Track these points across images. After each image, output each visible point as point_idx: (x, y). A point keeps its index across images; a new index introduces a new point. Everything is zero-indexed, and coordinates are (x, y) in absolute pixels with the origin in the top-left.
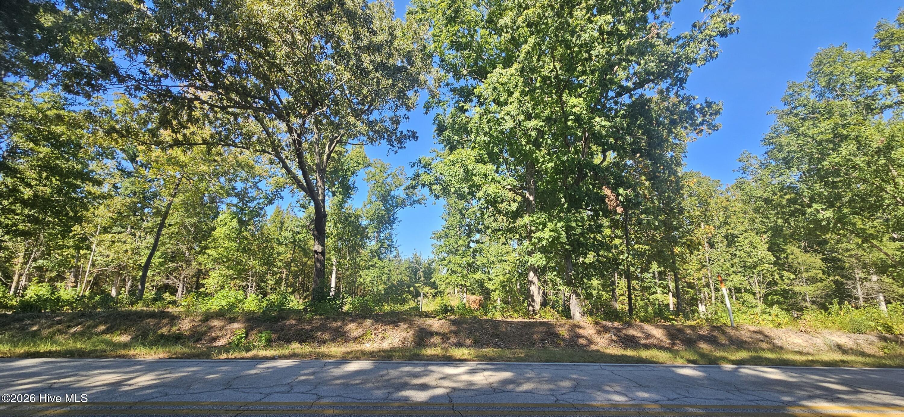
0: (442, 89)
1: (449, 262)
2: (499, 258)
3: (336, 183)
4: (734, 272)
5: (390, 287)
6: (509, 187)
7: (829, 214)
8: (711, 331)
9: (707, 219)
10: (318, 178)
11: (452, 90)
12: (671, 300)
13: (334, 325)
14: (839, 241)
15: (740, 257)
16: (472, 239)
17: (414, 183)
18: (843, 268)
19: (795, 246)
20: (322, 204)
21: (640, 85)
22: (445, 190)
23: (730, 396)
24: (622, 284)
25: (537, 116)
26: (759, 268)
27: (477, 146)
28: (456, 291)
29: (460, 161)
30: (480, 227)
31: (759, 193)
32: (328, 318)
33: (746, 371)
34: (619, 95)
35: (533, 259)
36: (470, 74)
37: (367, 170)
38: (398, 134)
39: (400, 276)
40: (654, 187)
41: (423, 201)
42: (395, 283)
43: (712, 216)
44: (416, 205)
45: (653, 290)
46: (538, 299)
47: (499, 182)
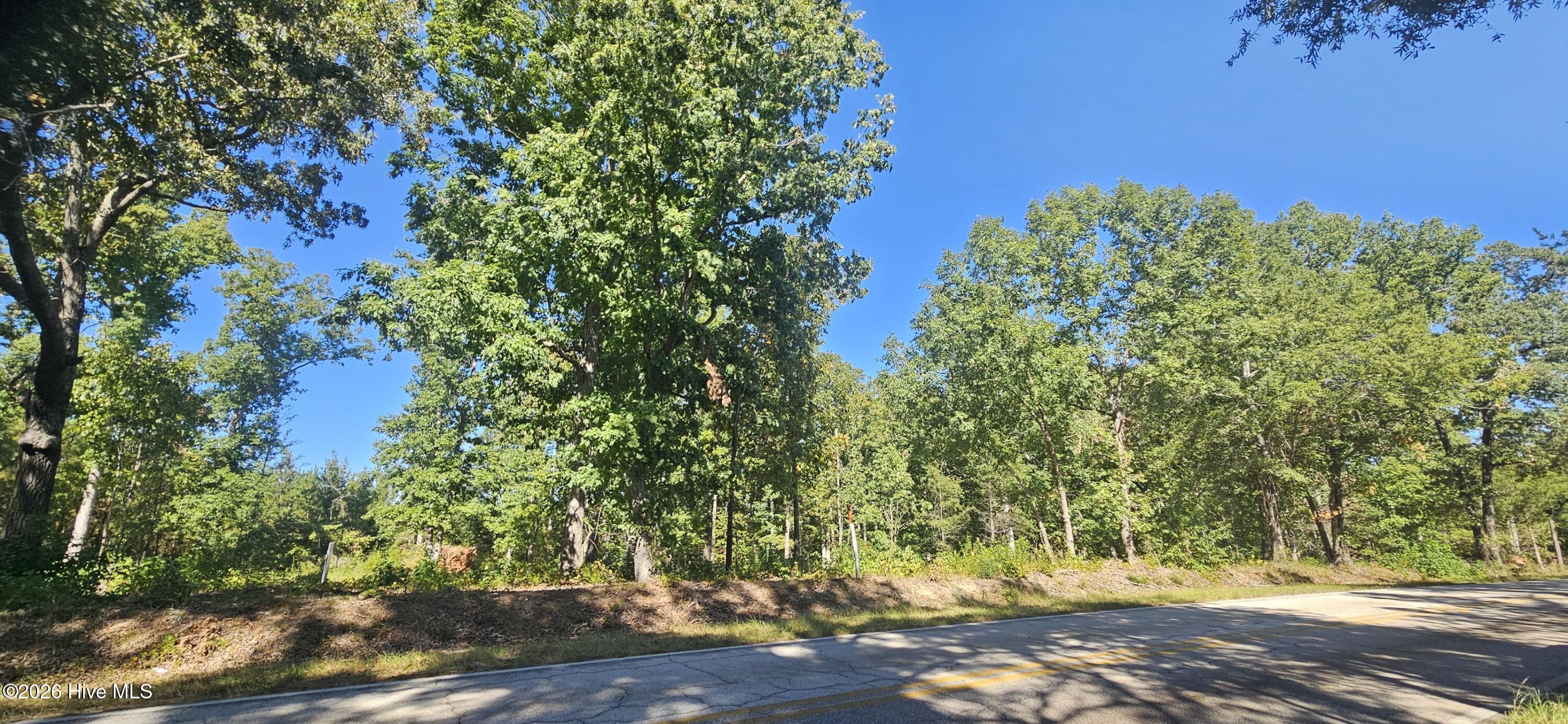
0: (435, 136)
1: (412, 479)
2: (519, 474)
3: (130, 287)
4: (868, 501)
5: (254, 533)
6: (550, 344)
7: (970, 426)
8: (832, 586)
9: (843, 423)
10: (65, 265)
11: (456, 144)
12: (787, 544)
13: (60, 629)
14: (978, 462)
15: (876, 479)
16: (467, 435)
17: (344, 311)
18: (979, 496)
19: (934, 465)
20: (69, 331)
21: (774, 212)
22: (418, 336)
23: (843, 680)
24: (719, 518)
25: (615, 228)
26: (895, 496)
27: (496, 260)
28: (420, 538)
29: (455, 282)
30: (487, 412)
31: (903, 392)
32: (37, 615)
33: (866, 641)
34: (743, 220)
35: (579, 476)
36: (502, 122)
37: (229, 271)
38: (320, 207)
39: (287, 510)
40: (780, 369)
41: (365, 354)
42: (271, 523)
43: (848, 420)
44: (348, 360)
45: (764, 528)
46: (582, 549)
47: (532, 333)
